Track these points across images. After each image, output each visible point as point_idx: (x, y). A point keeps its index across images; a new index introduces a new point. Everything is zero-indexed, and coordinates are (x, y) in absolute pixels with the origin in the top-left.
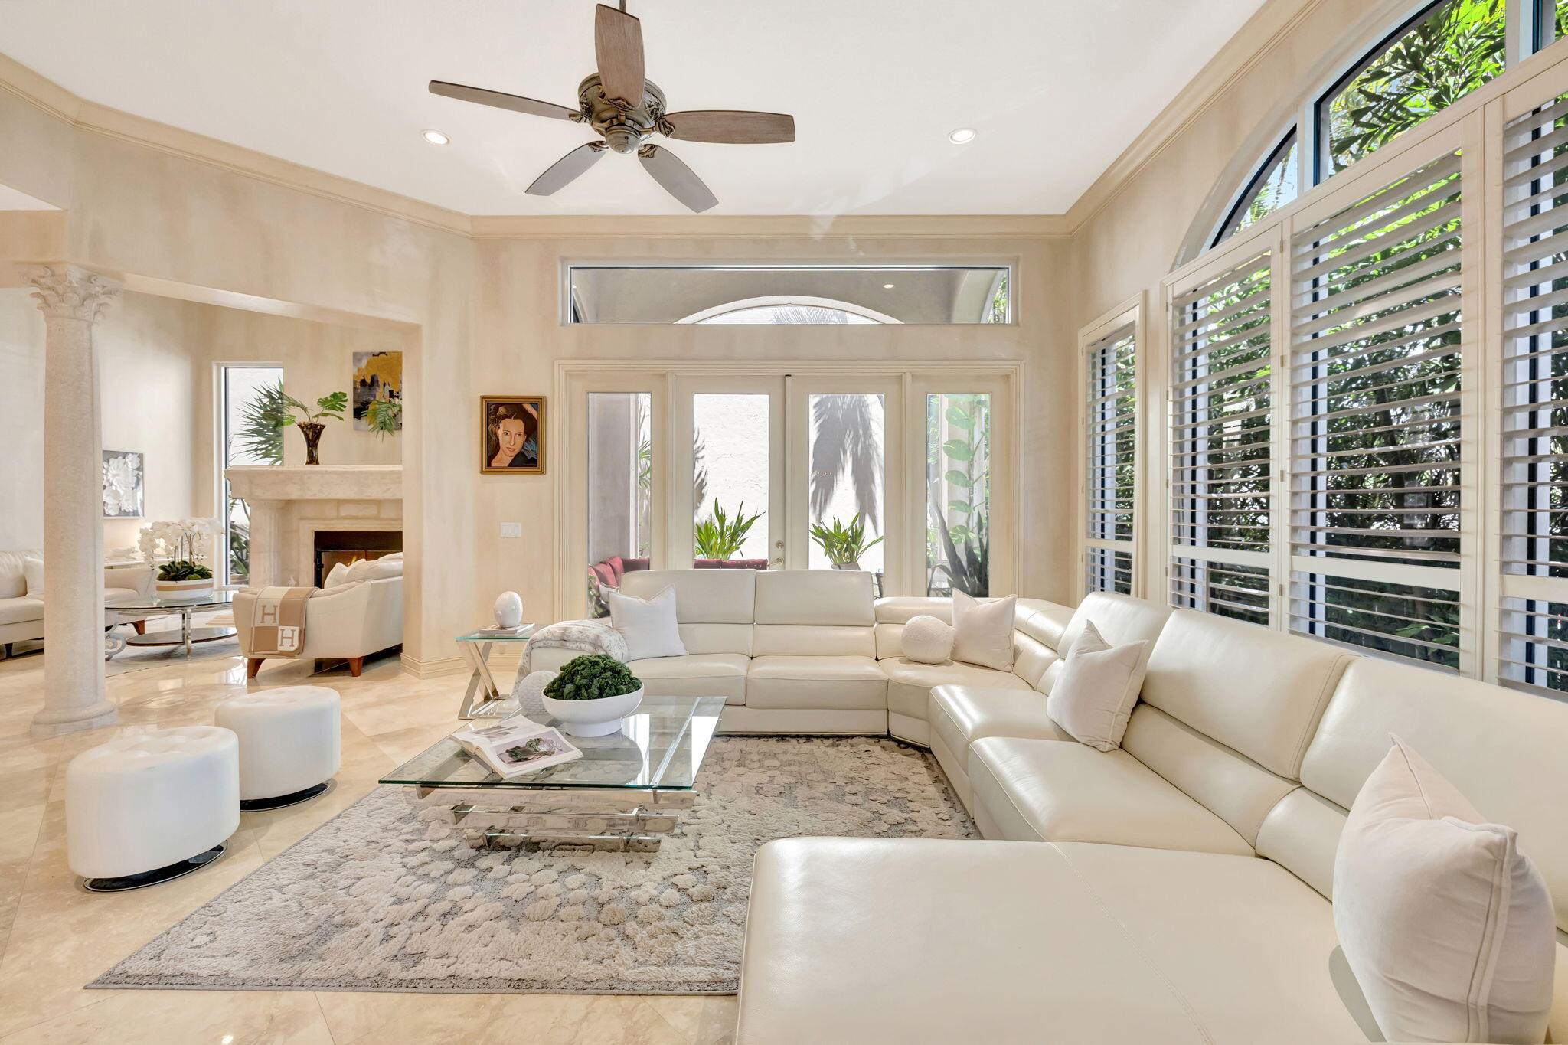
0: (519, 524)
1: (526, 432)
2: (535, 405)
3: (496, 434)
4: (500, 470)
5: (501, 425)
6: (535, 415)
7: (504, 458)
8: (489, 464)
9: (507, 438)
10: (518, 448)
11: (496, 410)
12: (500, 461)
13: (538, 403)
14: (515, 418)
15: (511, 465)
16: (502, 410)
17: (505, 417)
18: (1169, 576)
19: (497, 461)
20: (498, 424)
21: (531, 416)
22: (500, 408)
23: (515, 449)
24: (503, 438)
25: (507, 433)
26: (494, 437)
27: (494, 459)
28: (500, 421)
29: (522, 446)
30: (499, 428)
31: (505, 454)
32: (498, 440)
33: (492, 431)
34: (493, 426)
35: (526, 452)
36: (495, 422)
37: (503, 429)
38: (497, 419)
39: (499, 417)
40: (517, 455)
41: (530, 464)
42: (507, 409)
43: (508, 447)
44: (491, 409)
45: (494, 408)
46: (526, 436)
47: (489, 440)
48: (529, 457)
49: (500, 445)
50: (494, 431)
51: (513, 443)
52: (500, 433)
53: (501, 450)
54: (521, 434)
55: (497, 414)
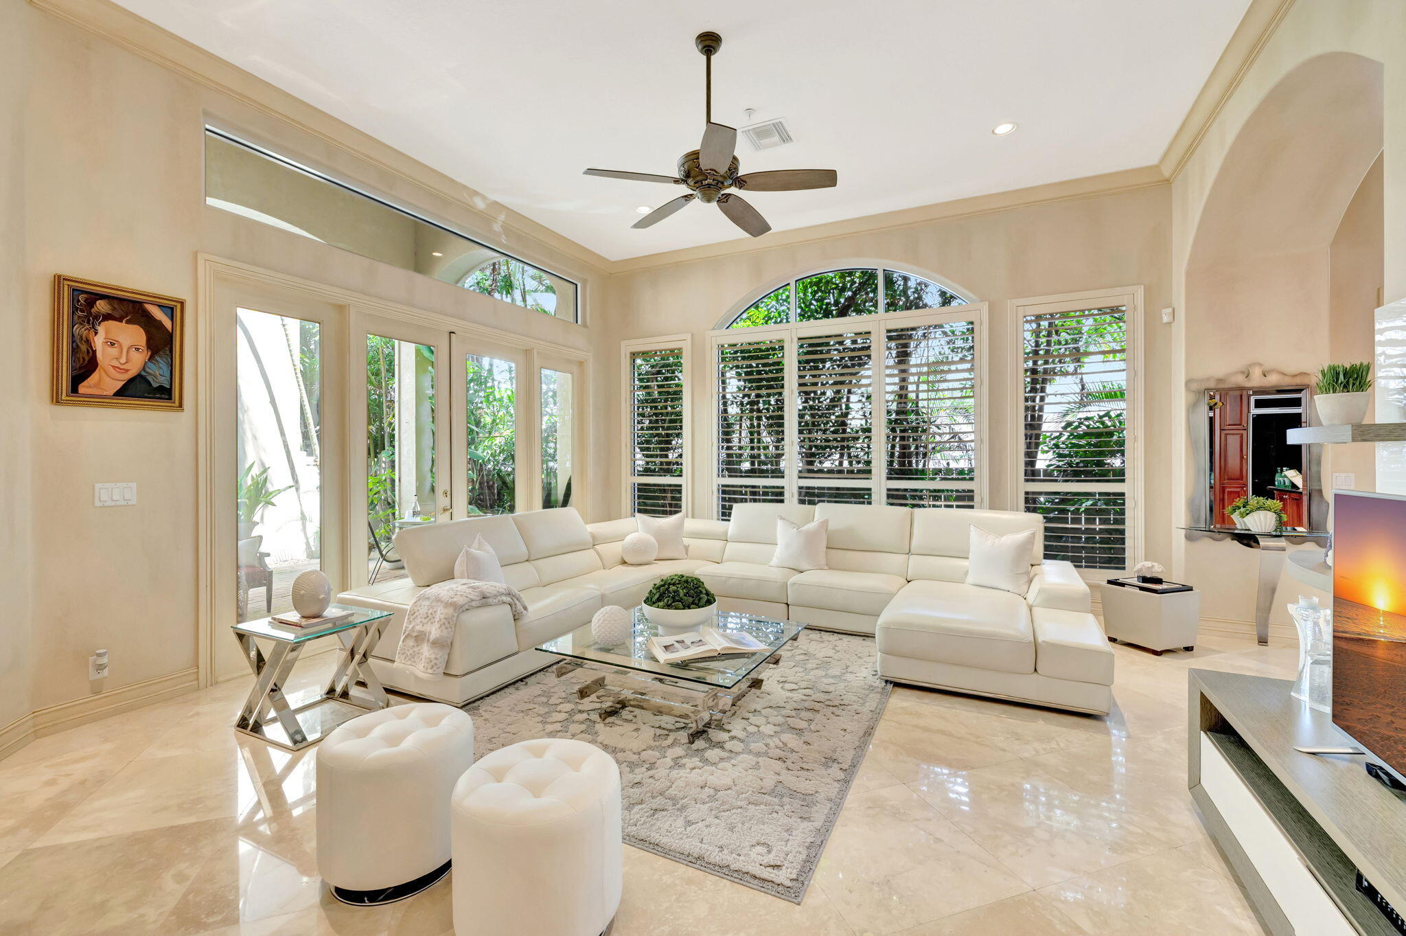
1: (149, 348)
3: (88, 342)
4: (98, 400)
5: (101, 329)
6: (167, 324)
7: (106, 380)
8: (74, 389)
9: (113, 351)
10: (134, 370)
11: (90, 303)
12: (97, 385)
14: (128, 322)
15: (120, 393)
16: (101, 306)
17: (107, 317)
18: (715, 495)
19: (90, 387)
20: (93, 327)
21: (159, 325)
22: (98, 302)
23: (128, 370)
24: (103, 350)
25: (112, 344)
26: (84, 347)
27: (85, 383)
28: (100, 323)
29: (142, 368)
30: (96, 333)
31: (108, 375)
32: (94, 352)
33: (81, 337)
34: (83, 329)
35: (149, 378)
36: (88, 323)
37: (104, 337)
38: (91, 318)
39: (96, 317)
40: (131, 381)
41: (158, 396)
42: (111, 305)
43: (113, 366)
44: (79, 301)
45: (85, 301)
46: (149, 353)
47: (75, 350)
48: (155, 385)
49: (99, 361)
50: (84, 336)
51: (123, 360)
52: (98, 342)
53: (100, 371)
54: (139, 349)
55: (93, 310)
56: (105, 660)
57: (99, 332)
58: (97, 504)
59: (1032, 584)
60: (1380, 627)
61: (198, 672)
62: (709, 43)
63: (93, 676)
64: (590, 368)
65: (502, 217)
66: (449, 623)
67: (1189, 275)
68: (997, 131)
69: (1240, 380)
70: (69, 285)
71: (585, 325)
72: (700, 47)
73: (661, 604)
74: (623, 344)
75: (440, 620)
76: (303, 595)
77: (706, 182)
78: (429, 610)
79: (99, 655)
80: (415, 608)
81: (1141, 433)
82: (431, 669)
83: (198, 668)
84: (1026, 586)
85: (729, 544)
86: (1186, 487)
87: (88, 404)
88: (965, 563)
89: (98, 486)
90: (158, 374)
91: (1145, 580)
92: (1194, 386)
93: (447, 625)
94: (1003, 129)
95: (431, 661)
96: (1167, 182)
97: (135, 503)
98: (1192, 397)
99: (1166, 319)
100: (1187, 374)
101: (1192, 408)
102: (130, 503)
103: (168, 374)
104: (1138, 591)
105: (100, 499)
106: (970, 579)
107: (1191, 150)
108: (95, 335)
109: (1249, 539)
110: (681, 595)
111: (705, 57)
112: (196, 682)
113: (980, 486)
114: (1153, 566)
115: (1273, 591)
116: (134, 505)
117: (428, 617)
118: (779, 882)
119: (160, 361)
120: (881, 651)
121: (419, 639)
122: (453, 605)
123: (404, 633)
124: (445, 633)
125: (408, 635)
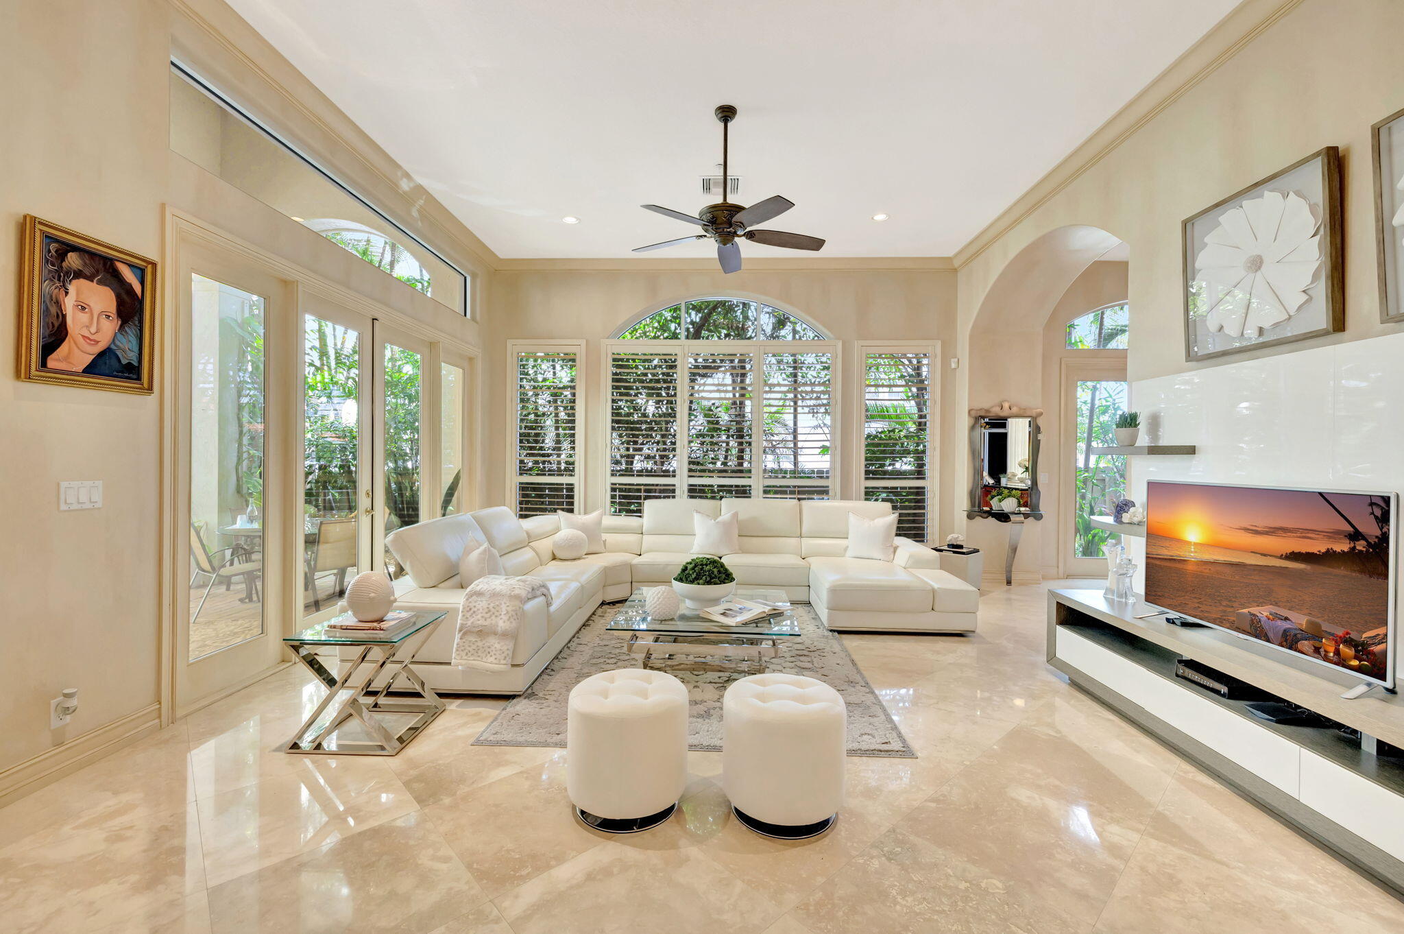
0: (99, 483)
1: (120, 313)
2: (141, 274)
3: (58, 304)
4: (65, 377)
5: (72, 288)
6: (137, 288)
7: (76, 352)
8: (42, 362)
9: (83, 317)
10: (103, 341)
11: (62, 255)
12: (67, 359)
13: (144, 269)
14: (99, 283)
15: (91, 370)
16: (73, 260)
17: (78, 275)
18: (609, 493)
19: (60, 360)
20: (64, 285)
21: (129, 290)
22: (70, 255)
23: (98, 342)
24: (74, 314)
25: (83, 308)
26: (53, 310)
27: (54, 355)
28: (70, 281)
29: (111, 341)
30: (67, 293)
31: (78, 348)
32: (64, 316)
33: (51, 297)
34: (54, 287)
35: (119, 353)
36: (59, 280)
37: (74, 299)
38: (62, 274)
39: (67, 273)
40: (101, 355)
41: (127, 375)
42: (83, 260)
43: (83, 336)
44: (49, 251)
45: (56, 252)
46: (120, 322)
47: (46, 312)
48: (124, 362)
49: (69, 330)
50: (54, 296)
51: (93, 330)
52: (69, 303)
53: (69, 341)
54: (110, 316)
55: (64, 264)
56: (73, 703)
57: (70, 291)
58: (63, 507)
59: (896, 554)
60: (1192, 552)
61: (160, 708)
62: (727, 113)
63: (55, 723)
64: (479, 365)
65: (421, 202)
66: (516, 614)
67: (971, 337)
68: (875, 218)
69: (996, 411)
70: (41, 230)
71: (473, 319)
72: (720, 115)
73: (701, 581)
74: (510, 342)
75: (507, 612)
76: (374, 598)
77: (728, 230)
78: (489, 604)
79: (67, 696)
80: (470, 604)
81: (938, 446)
82: (504, 660)
83: (160, 703)
84: (892, 556)
85: (643, 539)
86: (968, 484)
87: (58, 382)
88: (844, 541)
89: (64, 485)
90: (127, 350)
91: (951, 546)
92: (973, 413)
93: (515, 617)
94: (880, 217)
95: (503, 653)
96: (955, 271)
97: (100, 506)
98: (972, 421)
99: (953, 366)
100: (969, 405)
101: (972, 429)
102: (96, 506)
103: (136, 349)
104: (951, 554)
105: (66, 503)
106: (849, 553)
107: (976, 254)
108: (66, 295)
109: (1003, 517)
110: (716, 573)
111: (722, 125)
112: (157, 721)
113: (834, 484)
114: (958, 537)
115: (1014, 550)
116: (99, 508)
117: (489, 611)
118: (897, 750)
119: (130, 332)
120: (828, 608)
121: (482, 633)
122: (517, 597)
123: (460, 631)
124: (514, 624)
125: (465, 632)
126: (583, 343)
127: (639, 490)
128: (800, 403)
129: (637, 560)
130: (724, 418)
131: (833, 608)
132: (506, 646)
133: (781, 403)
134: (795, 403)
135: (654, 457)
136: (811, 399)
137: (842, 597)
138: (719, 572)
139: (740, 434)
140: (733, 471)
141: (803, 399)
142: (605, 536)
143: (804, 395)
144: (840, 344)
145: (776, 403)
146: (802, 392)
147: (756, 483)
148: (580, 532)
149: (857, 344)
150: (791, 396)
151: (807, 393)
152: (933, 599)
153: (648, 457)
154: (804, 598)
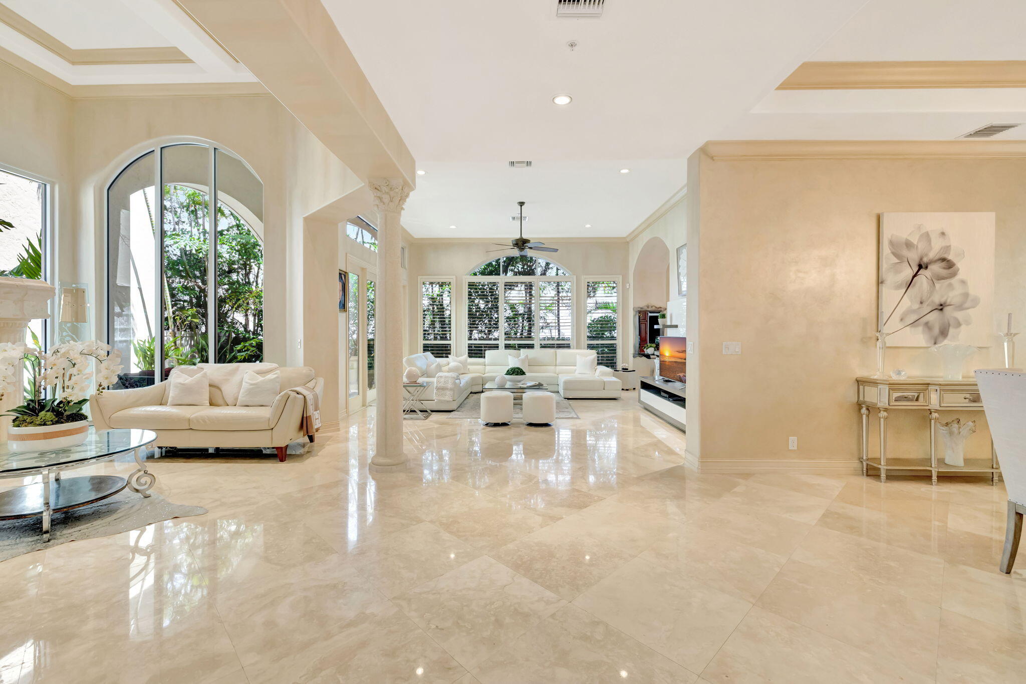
6: (344, 281)
13: (345, 275)
18: (467, 348)
29: (341, 298)
41: (343, 307)
59: (596, 371)
60: (667, 359)
62: (522, 204)
66: (453, 383)
67: (634, 274)
69: (646, 308)
71: (405, 268)
72: (518, 204)
73: (514, 374)
74: (419, 277)
75: (450, 383)
80: (438, 380)
81: (621, 324)
82: (449, 399)
84: (593, 371)
85: (487, 367)
86: (633, 341)
88: (575, 367)
91: (623, 369)
92: (635, 309)
96: (628, 243)
98: (635, 313)
100: (634, 305)
101: (635, 316)
103: (344, 299)
106: (577, 372)
109: (648, 356)
110: (519, 372)
111: (519, 207)
113: (573, 342)
117: (445, 382)
118: (575, 417)
120: (563, 390)
121: (443, 389)
122: (454, 378)
123: (436, 388)
124: (453, 386)
125: (438, 389)
126: (454, 277)
127: (482, 347)
128: (561, 302)
129: (483, 376)
130: (521, 310)
131: (565, 389)
132: (452, 393)
133: (551, 302)
134: (558, 302)
135: (484, 331)
136: (567, 300)
137: (568, 385)
138: (521, 371)
139: (530, 319)
140: (525, 337)
141: (563, 300)
142: (469, 367)
143: (563, 298)
144: (575, 276)
145: (548, 302)
146: (562, 296)
147: (536, 343)
148: (459, 364)
149: (583, 277)
150: (556, 298)
151: (564, 297)
152: (604, 385)
153: (481, 332)
154: (556, 390)
